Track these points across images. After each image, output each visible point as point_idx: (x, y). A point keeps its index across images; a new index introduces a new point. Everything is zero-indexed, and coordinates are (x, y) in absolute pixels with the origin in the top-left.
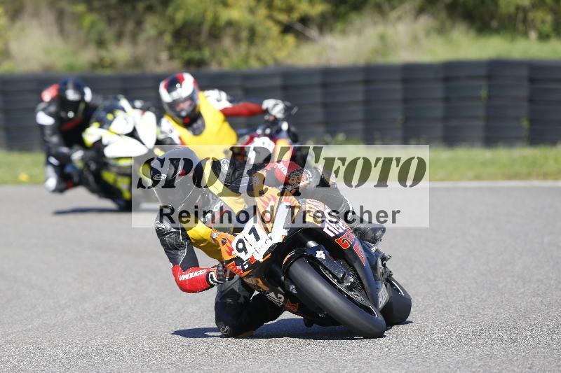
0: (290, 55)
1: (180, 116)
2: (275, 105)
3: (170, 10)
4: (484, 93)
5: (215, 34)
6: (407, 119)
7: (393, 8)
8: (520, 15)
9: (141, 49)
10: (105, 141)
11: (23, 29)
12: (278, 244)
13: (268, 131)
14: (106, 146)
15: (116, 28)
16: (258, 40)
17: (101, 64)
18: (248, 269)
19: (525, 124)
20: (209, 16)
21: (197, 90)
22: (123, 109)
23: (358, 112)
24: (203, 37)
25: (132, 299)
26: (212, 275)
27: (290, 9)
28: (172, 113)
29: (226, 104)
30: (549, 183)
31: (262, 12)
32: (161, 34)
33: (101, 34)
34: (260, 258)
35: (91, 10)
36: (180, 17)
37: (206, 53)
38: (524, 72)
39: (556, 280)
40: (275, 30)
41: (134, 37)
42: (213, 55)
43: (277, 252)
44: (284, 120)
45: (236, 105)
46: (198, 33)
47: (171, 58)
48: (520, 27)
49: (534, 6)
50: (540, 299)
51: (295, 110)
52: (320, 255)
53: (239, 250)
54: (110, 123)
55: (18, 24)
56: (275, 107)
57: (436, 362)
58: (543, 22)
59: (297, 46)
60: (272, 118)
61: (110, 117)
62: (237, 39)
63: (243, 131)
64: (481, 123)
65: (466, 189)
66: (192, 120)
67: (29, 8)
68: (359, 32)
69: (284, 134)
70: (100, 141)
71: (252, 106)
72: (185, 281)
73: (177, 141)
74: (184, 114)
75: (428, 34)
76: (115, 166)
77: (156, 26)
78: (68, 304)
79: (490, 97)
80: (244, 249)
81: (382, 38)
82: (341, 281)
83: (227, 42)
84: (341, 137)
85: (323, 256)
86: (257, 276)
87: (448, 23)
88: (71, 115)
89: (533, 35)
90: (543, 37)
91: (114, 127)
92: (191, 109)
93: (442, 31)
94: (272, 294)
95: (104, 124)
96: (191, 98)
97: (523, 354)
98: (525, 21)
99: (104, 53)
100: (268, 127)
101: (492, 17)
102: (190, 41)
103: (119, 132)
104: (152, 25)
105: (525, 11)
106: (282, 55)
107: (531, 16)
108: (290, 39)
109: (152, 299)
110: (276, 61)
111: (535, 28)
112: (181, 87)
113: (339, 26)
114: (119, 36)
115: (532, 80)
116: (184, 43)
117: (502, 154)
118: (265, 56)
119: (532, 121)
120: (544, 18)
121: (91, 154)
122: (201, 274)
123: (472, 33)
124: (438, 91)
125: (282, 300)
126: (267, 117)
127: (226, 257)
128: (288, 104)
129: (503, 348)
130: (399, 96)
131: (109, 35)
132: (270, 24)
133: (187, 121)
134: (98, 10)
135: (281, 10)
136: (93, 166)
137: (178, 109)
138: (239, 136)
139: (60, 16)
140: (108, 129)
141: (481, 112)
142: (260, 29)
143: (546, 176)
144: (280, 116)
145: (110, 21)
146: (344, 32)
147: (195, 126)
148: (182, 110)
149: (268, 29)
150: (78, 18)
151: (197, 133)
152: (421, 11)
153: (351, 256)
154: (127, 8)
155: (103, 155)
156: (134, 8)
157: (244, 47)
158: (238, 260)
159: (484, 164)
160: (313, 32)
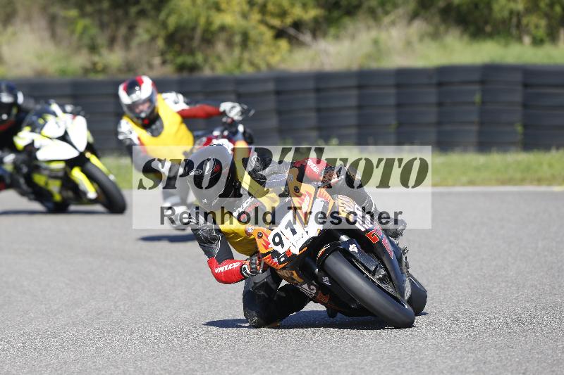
0: (283, 60)
1: (139, 118)
2: (233, 108)
3: (162, 16)
4: (477, 98)
5: (208, 38)
6: (400, 124)
7: (387, 13)
8: (514, 20)
9: (134, 54)
10: (37, 145)
11: (14, 34)
12: (314, 238)
13: (226, 133)
14: (38, 149)
15: (108, 33)
16: (251, 44)
17: (94, 68)
18: (284, 262)
19: (519, 129)
20: (202, 21)
21: (155, 92)
22: (54, 114)
23: (351, 117)
24: (196, 43)
25: (124, 304)
26: (245, 268)
27: (283, 14)
28: (131, 115)
29: (183, 106)
30: (543, 188)
31: (256, 16)
32: (153, 39)
33: (92, 39)
34: (296, 251)
35: (83, 15)
36: (172, 22)
37: (199, 58)
38: (518, 77)
39: (550, 285)
40: (269, 34)
41: (127, 41)
42: (206, 60)
43: (312, 245)
44: (240, 122)
45: (193, 107)
46: (191, 38)
47: (164, 62)
48: (514, 31)
49: (528, 11)
50: (534, 304)
51: (252, 112)
52: (353, 248)
53: (276, 244)
54: (42, 127)
55: (10, 29)
56: (232, 110)
57: (430, 367)
58: (537, 27)
59: (291, 51)
60: (229, 120)
61: (41, 121)
62: (230, 44)
63: (200, 133)
64: (475, 128)
65: (460, 194)
66: (151, 122)
67: (21, 13)
68: (353, 37)
69: (240, 136)
70: (32, 144)
71: (209, 108)
72: (221, 273)
73: (136, 141)
74: (143, 115)
75: (421, 39)
76: (46, 169)
77: (148, 31)
78: (61, 309)
79: (483, 103)
80: (281, 243)
81: (376, 42)
82: (373, 273)
83: (220, 47)
84: (335, 141)
85: (356, 250)
86: (292, 268)
87: (442, 28)
88: (5, 117)
89: (527, 40)
90: (537, 42)
91: (46, 131)
92: (150, 111)
93: (435, 36)
94: (305, 286)
95: (35, 128)
96: (150, 100)
97: (517, 360)
98: (519, 25)
99: (96, 58)
100: (226, 129)
101: (486, 23)
102: (183, 46)
103: (50, 136)
104: (144, 30)
105: (519, 15)
106: (275, 60)
107: (525, 21)
108: (283, 44)
109: (145, 305)
110: (269, 65)
111: (528, 33)
112: (140, 89)
113: (332, 31)
114: (112, 42)
115: (526, 86)
116: (177, 47)
117: (496, 159)
118: (257, 61)
119: (525, 126)
120: (538, 23)
121: (23, 157)
122: (234, 267)
123: (466, 38)
124: (431, 96)
125: (314, 291)
126: (224, 119)
127: (263, 250)
128: (245, 107)
129: (497, 354)
130: (392, 101)
131: (102, 40)
132: (263, 28)
133: (147, 121)
134: (90, 15)
135: (273, 15)
136: (25, 170)
137: (137, 111)
138: (196, 138)
139: (53, 20)
140: (40, 133)
141: (475, 118)
142: (253, 34)
143: (539, 181)
144: (237, 118)
145: (102, 26)
146: (337, 37)
147: (154, 127)
148: (142, 112)
149: (262, 34)
150: (70, 23)
151: (156, 134)
152: (414, 16)
153: (379, 250)
154: (120, 13)
155: (36, 158)
156: (126, 13)
157: (237, 51)
158: (275, 253)
159: (477, 169)
160: (306, 37)
